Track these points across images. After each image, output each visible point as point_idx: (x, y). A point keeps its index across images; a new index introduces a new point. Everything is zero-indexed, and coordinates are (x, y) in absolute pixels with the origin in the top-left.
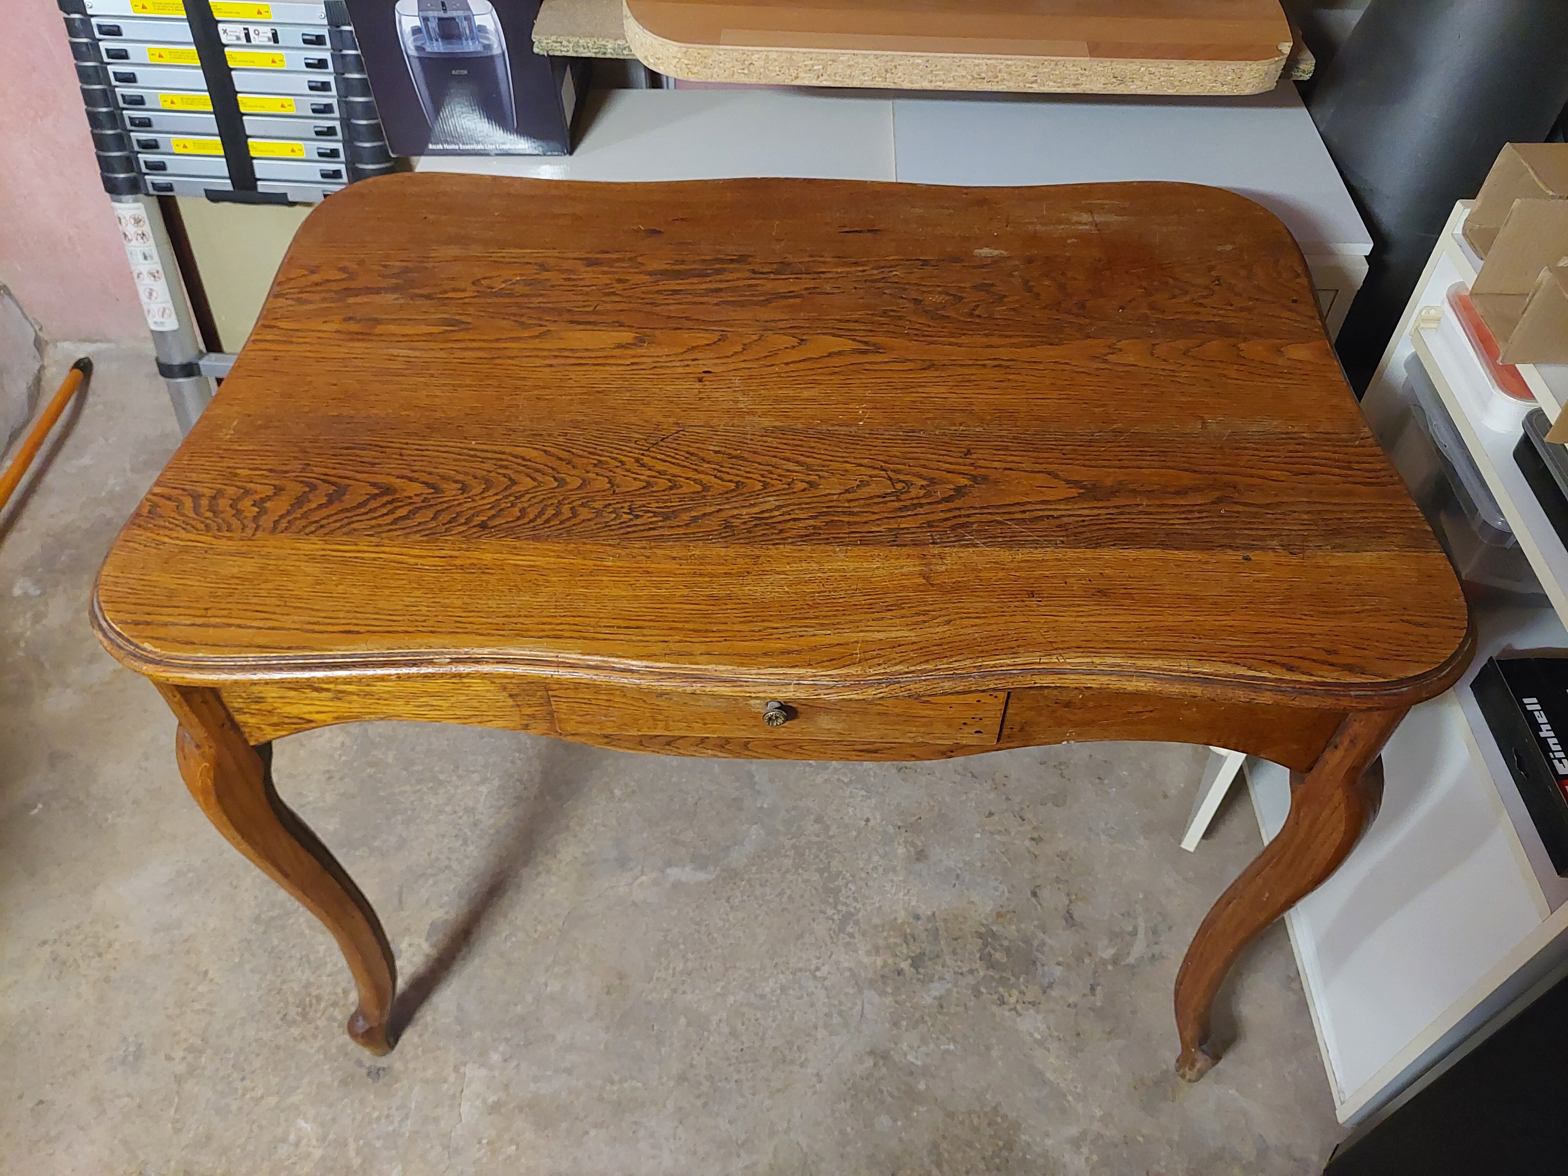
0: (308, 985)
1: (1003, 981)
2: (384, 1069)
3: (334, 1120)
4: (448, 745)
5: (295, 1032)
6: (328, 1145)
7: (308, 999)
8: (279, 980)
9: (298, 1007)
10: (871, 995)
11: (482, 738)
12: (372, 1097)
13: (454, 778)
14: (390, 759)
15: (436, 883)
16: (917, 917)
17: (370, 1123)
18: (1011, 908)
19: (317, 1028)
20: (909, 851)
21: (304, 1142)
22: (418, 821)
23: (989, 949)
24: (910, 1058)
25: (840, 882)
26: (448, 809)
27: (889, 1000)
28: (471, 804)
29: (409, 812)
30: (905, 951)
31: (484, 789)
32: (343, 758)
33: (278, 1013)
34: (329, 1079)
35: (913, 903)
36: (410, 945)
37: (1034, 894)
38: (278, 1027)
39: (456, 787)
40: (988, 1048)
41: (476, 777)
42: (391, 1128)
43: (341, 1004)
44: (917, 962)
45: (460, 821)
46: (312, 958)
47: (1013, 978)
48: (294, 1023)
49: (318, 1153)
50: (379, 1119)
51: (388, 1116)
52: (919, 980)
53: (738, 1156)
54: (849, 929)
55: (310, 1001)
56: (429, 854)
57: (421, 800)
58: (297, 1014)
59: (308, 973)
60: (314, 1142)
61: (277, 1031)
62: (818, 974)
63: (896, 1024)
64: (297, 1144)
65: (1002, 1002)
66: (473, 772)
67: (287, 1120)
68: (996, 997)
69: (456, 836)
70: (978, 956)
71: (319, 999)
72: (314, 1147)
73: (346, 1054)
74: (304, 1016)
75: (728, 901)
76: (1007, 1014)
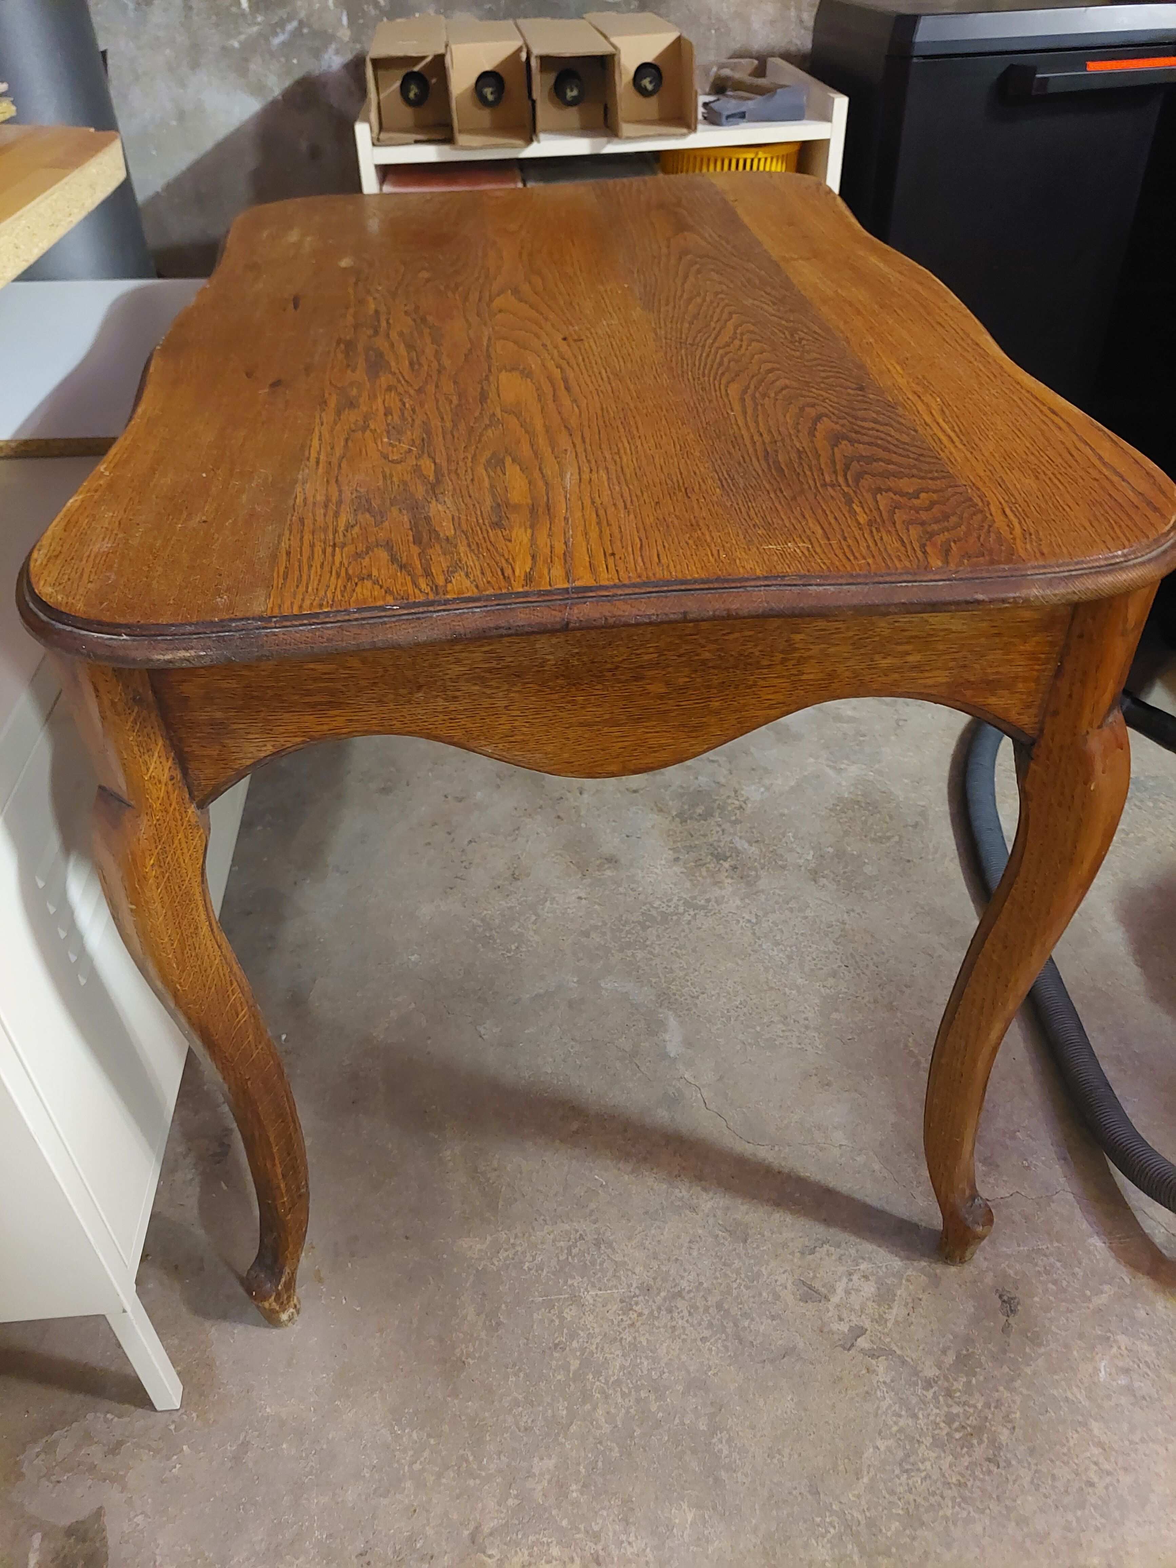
0: (937, 1443)
1: (722, 808)
2: (1000, 1297)
3: (1081, 1336)
4: (516, 1375)
5: (1004, 1435)
6: (1110, 1331)
7: (957, 1435)
8: (948, 1493)
9: (972, 1445)
10: (762, 884)
11: (499, 1324)
12: (1036, 1299)
13: (575, 1344)
14: (550, 1463)
15: (745, 1315)
16: (677, 859)
17: (1064, 1291)
18: (652, 805)
19: (987, 1405)
20: (609, 868)
21: (1121, 1364)
22: (654, 1375)
23: (695, 816)
24: (810, 857)
25: (654, 912)
26: (627, 1337)
27: (762, 873)
28: (615, 1307)
29: (643, 1394)
30: (713, 865)
31: (588, 1297)
32: (555, 1551)
33: (990, 1472)
34: (1040, 1361)
35: (663, 862)
36: (841, 1319)
37: (635, 791)
38: (1009, 1464)
39: (590, 1336)
40: (783, 815)
41: (570, 1314)
42: (1058, 1264)
43: (946, 1384)
44: (720, 857)
45: (646, 1312)
46: (901, 1454)
47: (717, 802)
48: (993, 1441)
49: (1123, 1339)
50: (1055, 1282)
51: (1048, 1273)
52: (737, 856)
53: (940, 956)
54: (703, 902)
55: (957, 1430)
56: (704, 1340)
57: (618, 1383)
58: (981, 1441)
59: (922, 1450)
60: (1114, 1350)
61: (1014, 1462)
62: (754, 921)
63: (783, 867)
64: (1127, 1371)
65: (741, 808)
66: (562, 1318)
67: (1109, 1397)
68: (738, 812)
69: (670, 1311)
70: (703, 822)
71: (950, 1419)
72: (1119, 1348)
73: (1004, 1352)
74: (979, 1430)
75: (697, 997)
76: (749, 805)
